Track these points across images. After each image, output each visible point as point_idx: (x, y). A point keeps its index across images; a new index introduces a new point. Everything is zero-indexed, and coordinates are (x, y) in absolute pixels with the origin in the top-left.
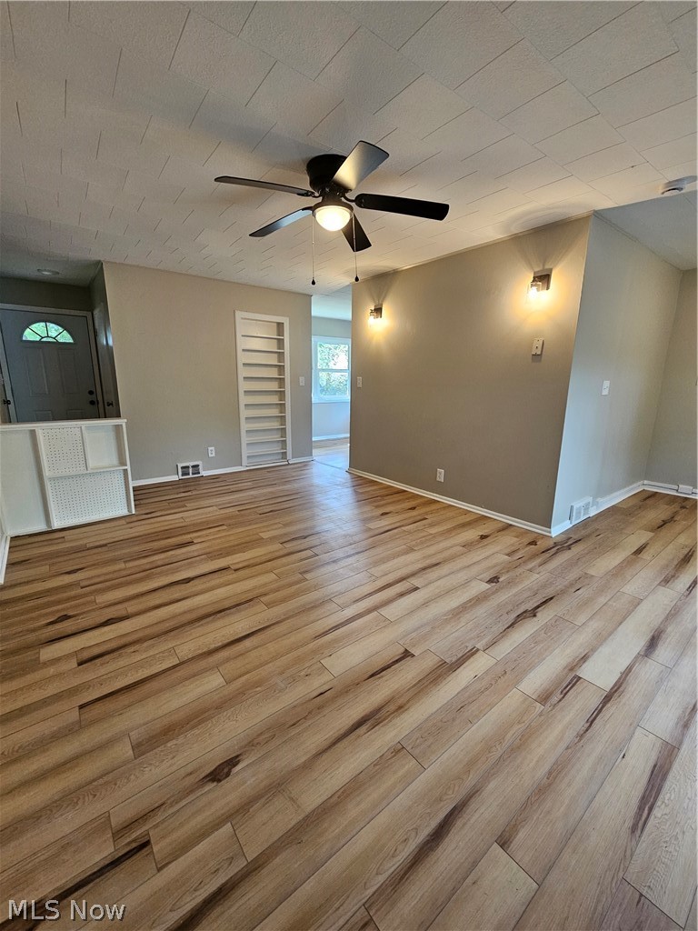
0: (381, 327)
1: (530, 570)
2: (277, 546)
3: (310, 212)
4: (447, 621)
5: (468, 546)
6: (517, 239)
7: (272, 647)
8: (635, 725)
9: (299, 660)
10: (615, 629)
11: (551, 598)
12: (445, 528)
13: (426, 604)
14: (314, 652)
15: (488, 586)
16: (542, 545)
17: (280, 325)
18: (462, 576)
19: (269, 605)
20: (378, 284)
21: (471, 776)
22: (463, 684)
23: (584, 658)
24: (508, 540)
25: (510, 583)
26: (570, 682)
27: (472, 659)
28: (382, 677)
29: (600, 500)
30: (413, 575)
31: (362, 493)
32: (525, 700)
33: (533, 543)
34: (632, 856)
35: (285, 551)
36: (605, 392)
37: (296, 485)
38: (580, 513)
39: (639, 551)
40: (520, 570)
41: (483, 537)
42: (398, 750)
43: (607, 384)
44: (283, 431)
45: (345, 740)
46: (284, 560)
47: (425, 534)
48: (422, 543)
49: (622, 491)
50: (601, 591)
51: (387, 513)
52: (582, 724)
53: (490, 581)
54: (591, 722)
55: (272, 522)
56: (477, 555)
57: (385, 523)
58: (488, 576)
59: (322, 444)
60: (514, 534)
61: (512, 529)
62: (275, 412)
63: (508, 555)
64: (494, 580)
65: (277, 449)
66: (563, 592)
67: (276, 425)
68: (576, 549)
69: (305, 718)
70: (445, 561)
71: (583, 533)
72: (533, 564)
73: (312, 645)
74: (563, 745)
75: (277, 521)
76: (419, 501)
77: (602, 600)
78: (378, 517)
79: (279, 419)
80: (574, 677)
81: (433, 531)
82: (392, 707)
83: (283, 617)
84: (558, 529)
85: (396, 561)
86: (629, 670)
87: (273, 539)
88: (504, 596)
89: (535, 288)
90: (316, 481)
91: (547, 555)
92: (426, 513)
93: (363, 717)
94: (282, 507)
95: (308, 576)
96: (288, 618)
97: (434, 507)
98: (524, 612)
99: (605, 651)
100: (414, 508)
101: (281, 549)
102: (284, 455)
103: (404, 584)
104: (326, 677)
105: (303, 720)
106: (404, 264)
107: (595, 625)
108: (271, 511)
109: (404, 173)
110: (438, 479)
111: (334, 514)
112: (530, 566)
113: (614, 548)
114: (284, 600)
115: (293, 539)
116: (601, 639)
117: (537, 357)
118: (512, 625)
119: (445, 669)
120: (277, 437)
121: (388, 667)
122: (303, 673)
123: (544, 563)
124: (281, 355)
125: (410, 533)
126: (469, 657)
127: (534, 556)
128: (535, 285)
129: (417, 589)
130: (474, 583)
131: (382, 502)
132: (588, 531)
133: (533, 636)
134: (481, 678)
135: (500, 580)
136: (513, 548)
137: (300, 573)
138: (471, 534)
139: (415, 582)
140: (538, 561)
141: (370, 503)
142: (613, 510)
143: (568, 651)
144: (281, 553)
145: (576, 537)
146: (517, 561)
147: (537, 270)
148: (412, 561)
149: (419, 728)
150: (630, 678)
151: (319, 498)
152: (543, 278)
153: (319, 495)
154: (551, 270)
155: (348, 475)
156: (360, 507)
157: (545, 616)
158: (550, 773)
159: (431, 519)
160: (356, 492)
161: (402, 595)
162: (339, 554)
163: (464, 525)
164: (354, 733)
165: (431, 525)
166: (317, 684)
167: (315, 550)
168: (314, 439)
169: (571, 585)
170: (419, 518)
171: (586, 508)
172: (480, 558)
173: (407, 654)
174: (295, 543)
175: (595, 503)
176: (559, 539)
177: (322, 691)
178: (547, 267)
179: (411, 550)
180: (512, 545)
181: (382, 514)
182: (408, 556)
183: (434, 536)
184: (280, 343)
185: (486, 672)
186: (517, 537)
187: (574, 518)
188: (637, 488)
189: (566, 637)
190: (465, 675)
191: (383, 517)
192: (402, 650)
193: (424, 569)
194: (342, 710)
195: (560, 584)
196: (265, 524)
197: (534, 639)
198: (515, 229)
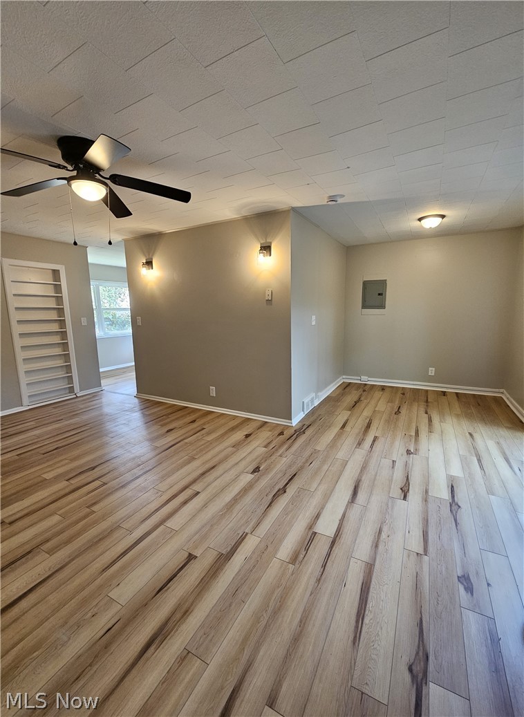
0: (153, 276)
1: (281, 456)
2: (62, 484)
3: (66, 182)
4: (223, 516)
5: (237, 446)
6: (246, 219)
7: (53, 599)
8: (349, 557)
9: (85, 602)
10: (335, 487)
11: (295, 475)
12: (218, 434)
13: (205, 505)
14: (101, 587)
15: (253, 476)
16: (287, 433)
17: (56, 273)
18: (233, 473)
19: (51, 552)
20: (148, 243)
21: (246, 652)
22: (236, 570)
23: (318, 517)
24: (265, 435)
25: (268, 470)
26: (311, 537)
27: (243, 544)
28: (168, 589)
29: (320, 394)
30: (194, 481)
31: (149, 415)
32: (282, 564)
33: (281, 433)
34: (355, 663)
35: (72, 488)
36: (314, 323)
37: (85, 417)
38: (308, 405)
39: (344, 426)
40: (273, 457)
41: (247, 436)
42: (185, 656)
43: (314, 317)
44: (68, 368)
45: (133, 670)
46: (70, 497)
47: (203, 442)
48: (201, 451)
49: (332, 385)
50: (324, 462)
51: (172, 430)
52: (319, 569)
53: (254, 472)
54: (324, 566)
55: (57, 460)
56: (243, 453)
57: (170, 438)
58: (251, 468)
59: (111, 374)
60: (269, 428)
61: (269, 424)
62: (58, 351)
63: (265, 447)
64: (256, 470)
65: (64, 385)
66: (302, 468)
67: (60, 363)
68: (308, 432)
69: (90, 665)
70: (219, 463)
71: (312, 419)
72: (282, 450)
73: (99, 580)
74: (308, 593)
75: (63, 457)
76: (197, 415)
77: (326, 467)
78: (164, 435)
79: (63, 357)
80: (312, 534)
81: (210, 438)
82: (178, 616)
83: (67, 560)
84: (296, 420)
85: (179, 472)
86: (344, 516)
87: (57, 479)
88: (264, 482)
89: (262, 255)
90: (106, 410)
91: (290, 441)
92: (204, 424)
93: (150, 639)
94: (68, 442)
95: (95, 508)
96: (73, 560)
97: (210, 417)
98: (278, 491)
99: (329, 506)
100: (194, 421)
101: (68, 486)
102: (71, 390)
103: (187, 493)
104: (115, 609)
105: (89, 668)
106: (167, 228)
107: (323, 488)
108: (56, 449)
109: (152, 163)
110: (211, 395)
111: (122, 439)
112: (280, 452)
113: (330, 427)
114: (69, 541)
115: (80, 473)
116: (327, 497)
117: (269, 302)
118: (270, 505)
119: (224, 559)
120: (61, 374)
121: (175, 576)
122: (90, 614)
123: (289, 447)
124: (59, 300)
125: (191, 443)
126: (240, 543)
127: (283, 443)
128: (262, 253)
129: (198, 493)
130: (241, 477)
131: (168, 420)
132: (315, 417)
133: (285, 509)
134: (251, 558)
135: (261, 469)
136: (268, 441)
137: (87, 507)
138: (239, 435)
139: (196, 487)
140: (286, 446)
141: (156, 423)
142: (328, 399)
143: (307, 514)
144: (67, 490)
145: (307, 423)
146: (272, 451)
147: (262, 242)
148: (195, 467)
149: (202, 626)
150: (345, 523)
151: (110, 426)
152: (266, 248)
153: (108, 424)
154: (271, 243)
155: (136, 400)
156: (148, 428)
157: (291, 490)
158: (301, 621)
159: (208, 428)
160: (144, 415)
161: (185, 502)
162: (128, 477)
163: (233, 429)
164: (143, 658)
165: (209, 434)
166: (104, 621)
167: (104, 479)
168: (101, 370)
169: (307, 460)
170: (199, 428)
171: (312, 401)
172: (245, 454)
173: (191, 557)
174: (83, 477)
175: (317, 397)
176: (298, 427)
177: (109, 625)
178: (268, 240)
179: (193, 459)
180: (268, 438)
181: (168, 431)
182: (190, 465)
183: (211, 443)
184: (58, 288)
185: (253, 552)
186: (270, 431)
187: (305, 409)
188: (340, 381)
189: (305, 503)
190: (238, 560)
191: (169, 434)
192: (186, 555)
193: (203, 474)
194: (128, 641)
195: (299, 463)
196: (50, 463)
197: (286, 512)
198: (245, 213)
